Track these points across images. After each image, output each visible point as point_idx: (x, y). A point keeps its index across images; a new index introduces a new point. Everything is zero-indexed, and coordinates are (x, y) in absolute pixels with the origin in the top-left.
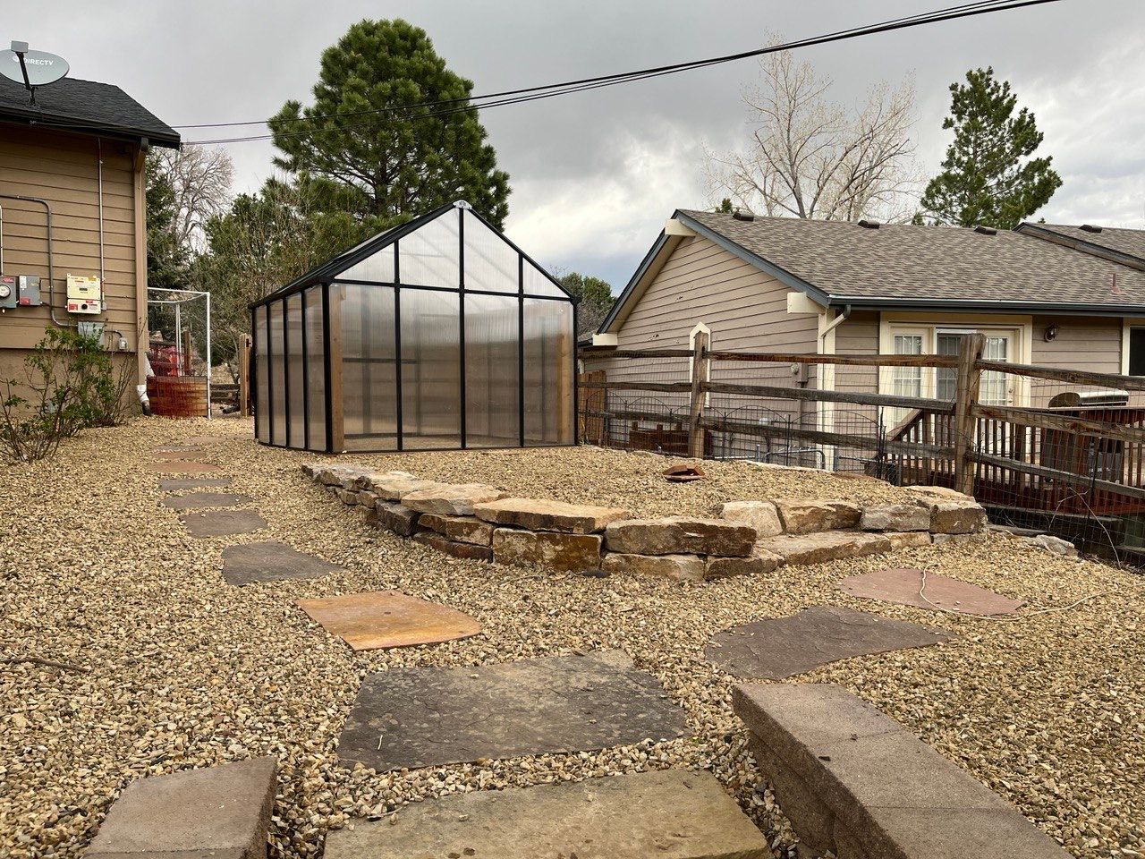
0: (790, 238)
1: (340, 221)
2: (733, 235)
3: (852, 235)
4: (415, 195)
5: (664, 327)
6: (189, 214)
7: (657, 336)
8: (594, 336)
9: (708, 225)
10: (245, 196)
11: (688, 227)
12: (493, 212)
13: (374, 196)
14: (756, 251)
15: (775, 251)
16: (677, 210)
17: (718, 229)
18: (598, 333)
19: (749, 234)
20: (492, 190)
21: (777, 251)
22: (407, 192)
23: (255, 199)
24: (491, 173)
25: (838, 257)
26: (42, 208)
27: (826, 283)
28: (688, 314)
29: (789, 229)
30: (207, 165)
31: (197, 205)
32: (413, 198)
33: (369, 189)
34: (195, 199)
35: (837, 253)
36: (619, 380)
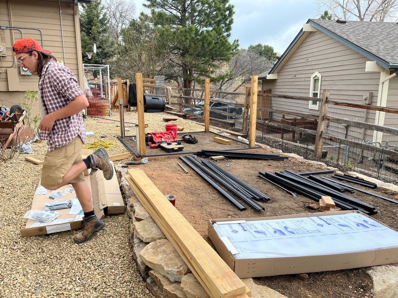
0: (364, 32)
1: (166, 29)
2: (337, 31)
3: (395, 29)
4: (197, 16)
5: (299, 73)
6: (122, 26)
7: (295, 76)
8: (268, 75)
9: (324, 26)
10: (133, 20)
11: (315, 28)
12: (227, 22)
13: (180, 17)
14: (349, 39)
15: (359, 39)
16: (309, 19)
17: (329, 28)
18: (269, 73)
19: (345, 30)
20: (227, 13)
21: (360, 39)
22: (194, 15)
23: (137, 21)
24: (227, 5)
25: (390, 41)
26: (39, 33)
27: (387, 57)
28: (311, 68)
29: (363, 27)
30: (127, 7)
31: (124, 22)
32: (196, 18)
33: (179, 14)
34: (124, 19)
35: (390, 39)
36: (278, 93)
